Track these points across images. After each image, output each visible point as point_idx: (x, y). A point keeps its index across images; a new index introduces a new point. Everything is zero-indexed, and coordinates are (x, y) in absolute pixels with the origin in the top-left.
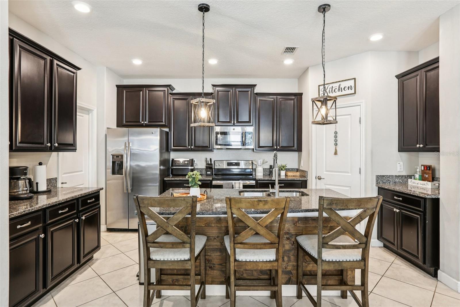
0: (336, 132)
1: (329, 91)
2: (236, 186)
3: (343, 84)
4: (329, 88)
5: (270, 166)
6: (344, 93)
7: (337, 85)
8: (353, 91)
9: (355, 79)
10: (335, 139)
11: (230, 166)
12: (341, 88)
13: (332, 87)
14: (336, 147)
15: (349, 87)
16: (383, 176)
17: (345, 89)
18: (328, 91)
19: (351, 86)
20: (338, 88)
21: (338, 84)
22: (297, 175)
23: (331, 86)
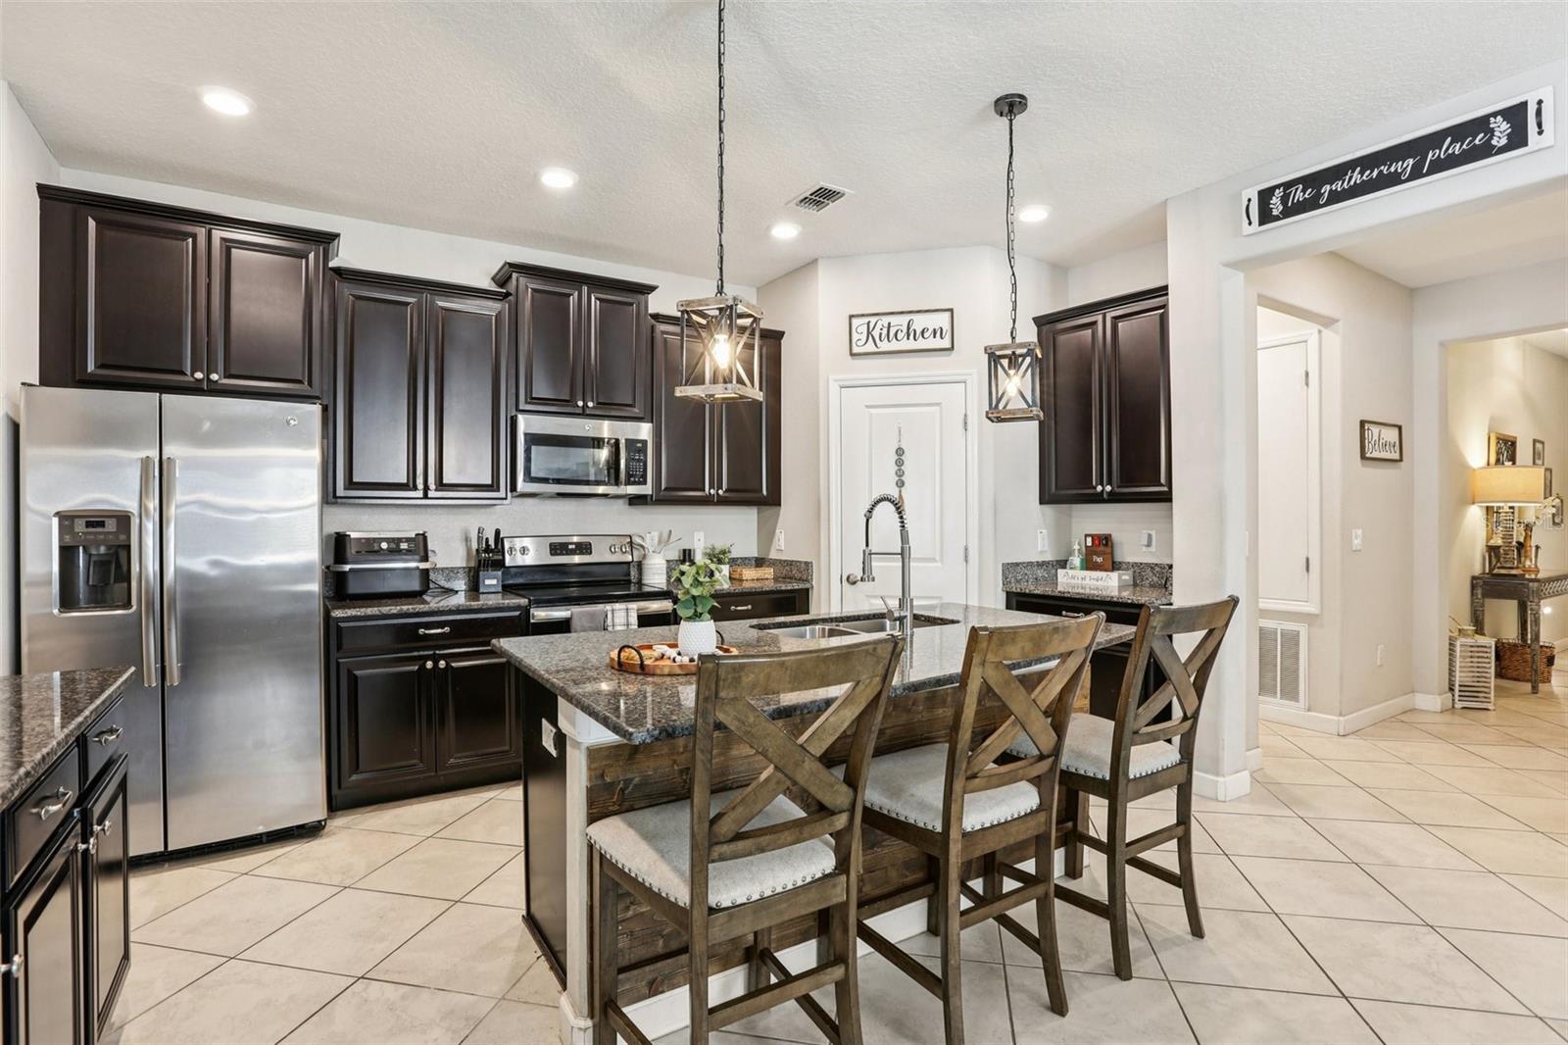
0: (900, 448)
1: (881, 334)
2: (617, 621)
3: (920, 322)
4: (879, 326)
5: (684, 551)
6: (921, 344)
7: (903, 320)
8: (946, 343)
9: (951, 310)
10: (897, 468)
11: (561, 554)
12: (915, 331)
13: (889, 324)
14: (900, 492)
15: (935, 330)
16: (1017, 564)
17: (926, 335)
18: (876, 333)
19: (942, 329)
20: (905, 331)
21: (908, 317)
22: (767, 576)
23: (885, 320)
